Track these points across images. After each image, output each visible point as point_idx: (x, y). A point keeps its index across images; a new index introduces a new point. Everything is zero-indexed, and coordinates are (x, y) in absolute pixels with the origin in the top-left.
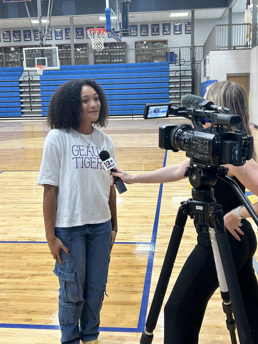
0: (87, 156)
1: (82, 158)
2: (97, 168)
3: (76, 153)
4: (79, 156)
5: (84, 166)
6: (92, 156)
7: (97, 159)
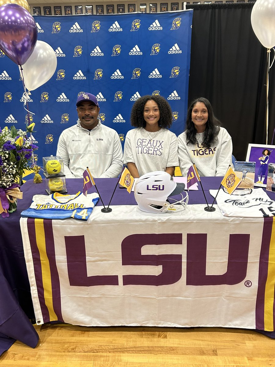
0: (147, 146)
1: (142, 147)
2: (153, 154)
3: (139, 144)
4: (140, 146)
5: (142, 152)
6: (151, 146)
7: (153, 148)
